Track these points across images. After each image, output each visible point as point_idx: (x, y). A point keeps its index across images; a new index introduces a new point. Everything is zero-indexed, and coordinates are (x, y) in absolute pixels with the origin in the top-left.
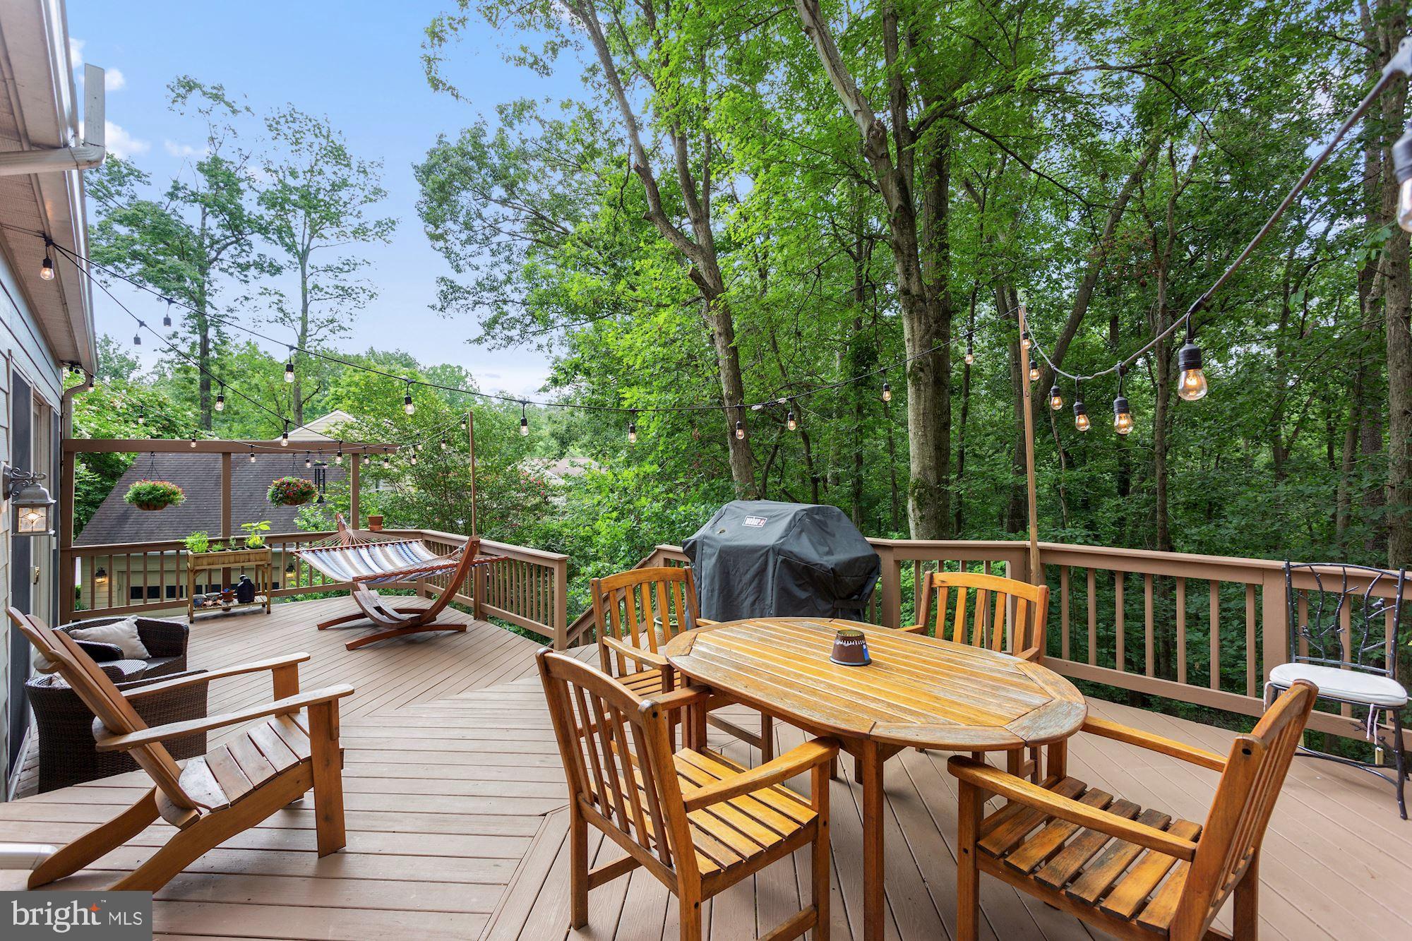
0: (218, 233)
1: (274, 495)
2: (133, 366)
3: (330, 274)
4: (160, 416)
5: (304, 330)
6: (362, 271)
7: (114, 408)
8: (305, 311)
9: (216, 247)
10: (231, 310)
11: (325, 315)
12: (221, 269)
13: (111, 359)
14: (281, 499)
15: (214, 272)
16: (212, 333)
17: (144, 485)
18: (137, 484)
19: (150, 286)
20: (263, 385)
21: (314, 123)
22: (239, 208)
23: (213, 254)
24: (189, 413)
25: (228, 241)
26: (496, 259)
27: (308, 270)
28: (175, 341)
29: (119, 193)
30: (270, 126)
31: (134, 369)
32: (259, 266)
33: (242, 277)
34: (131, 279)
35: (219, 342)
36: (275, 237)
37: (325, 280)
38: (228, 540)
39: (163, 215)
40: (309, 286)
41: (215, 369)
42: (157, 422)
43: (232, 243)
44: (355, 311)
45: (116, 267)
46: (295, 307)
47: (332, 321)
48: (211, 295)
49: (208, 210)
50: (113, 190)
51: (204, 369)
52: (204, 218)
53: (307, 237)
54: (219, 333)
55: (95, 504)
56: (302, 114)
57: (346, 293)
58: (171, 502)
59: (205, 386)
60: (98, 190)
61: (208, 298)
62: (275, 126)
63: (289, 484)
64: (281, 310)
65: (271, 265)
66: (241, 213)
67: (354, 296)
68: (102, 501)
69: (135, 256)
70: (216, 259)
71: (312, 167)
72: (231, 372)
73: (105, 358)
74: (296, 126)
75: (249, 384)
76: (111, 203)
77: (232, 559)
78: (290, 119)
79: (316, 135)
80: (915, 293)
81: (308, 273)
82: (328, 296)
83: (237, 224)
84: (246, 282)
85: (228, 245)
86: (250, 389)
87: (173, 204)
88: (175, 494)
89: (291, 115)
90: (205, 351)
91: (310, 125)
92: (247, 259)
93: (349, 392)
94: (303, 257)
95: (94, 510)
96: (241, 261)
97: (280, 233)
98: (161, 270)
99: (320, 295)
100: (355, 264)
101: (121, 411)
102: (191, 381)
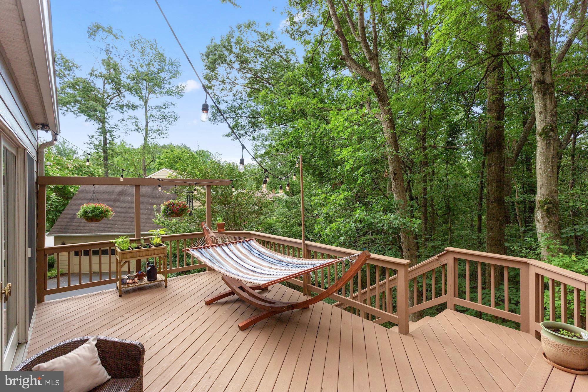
0: (110, 92)
1: (165, 211)
2: (75, 153)
3: (158, 109)
4: (87, 172)
5: (147, 134)
6: (172, 108)
7: (68, 168)
8: (147, 125)
9: (110, 98)
10: (116, 125)
11: (155, 128)
12: (112, 108)
13: (66, 150)
14: (170, 214)
15: (109, 109)
16: (108, 135)
17: (89, 206)
18: (85, 205)
19: (82, 115)
20: (129, 158)
21: (150, 43)
22: (120, 80)
23: (108, 101)
24: (100, 170)
25: (115, 95)
26: (235, 98)
27: (148, 108)
28: (93, 139)
29: (69, 75)
30: (132, 45)
31: (75, 154)
32: (128, 106)
33: (121, 111)
34: (74, 112)
35: (111, 139)
36: (134, 93)
37: (155, 112)
38: (140, 240)
39: (87, 83)
40: (149, 114)
41: (110, 152)
42: (87, 174)
43: (116, 96)
44: (168, 126)
45: (68, 108)
46: (142, 124)
47: (158, 130)
48: (107, 119)
49: (106, 81)
50: (66, 73)
51: (105, 151)
52: (104, 85)
53: (147, 94)
54: (111, 136)
55: (60, 212)
56: (145, 39)
57: (164, 118)
58: (106, 217)
59: (106, 159)
60: (60, 73)
61: (106, 120)
62: (133, 45)
63: (174, 205)
64: (137, 126)
65: (133, 105)
66: (120, 82)
67: (168, 119)
68: (63, 210)
69: (76, 101)
70: (110, 103)
71: (149, 63)
72: (116, 153)
73: (63, 149)
74: (142, 45)
75: (124, 158)
76: (65, 79)
77: (144, 253)
78: (140, 42)
79: (151, 49)
80: (548, 82)
81: (148, 109)
82: (156, 119)
83: (118, 87)
84: (123, 113)
85: (115, 97)
86: (124, 160)
87: (92, 78)
88: (108, 211)
89: (140, 40)
90: (105, 143)
91: (148, 44)
92: (123, 103)
93: (166, 161)
94: (146, 102)
95: (59, 214)
96: (120, 104)
97: (137, 91)
98: (87, 107)
99: (153, 119)
100: (168, 105)
101: (71, 169)
102: (100, 157)
